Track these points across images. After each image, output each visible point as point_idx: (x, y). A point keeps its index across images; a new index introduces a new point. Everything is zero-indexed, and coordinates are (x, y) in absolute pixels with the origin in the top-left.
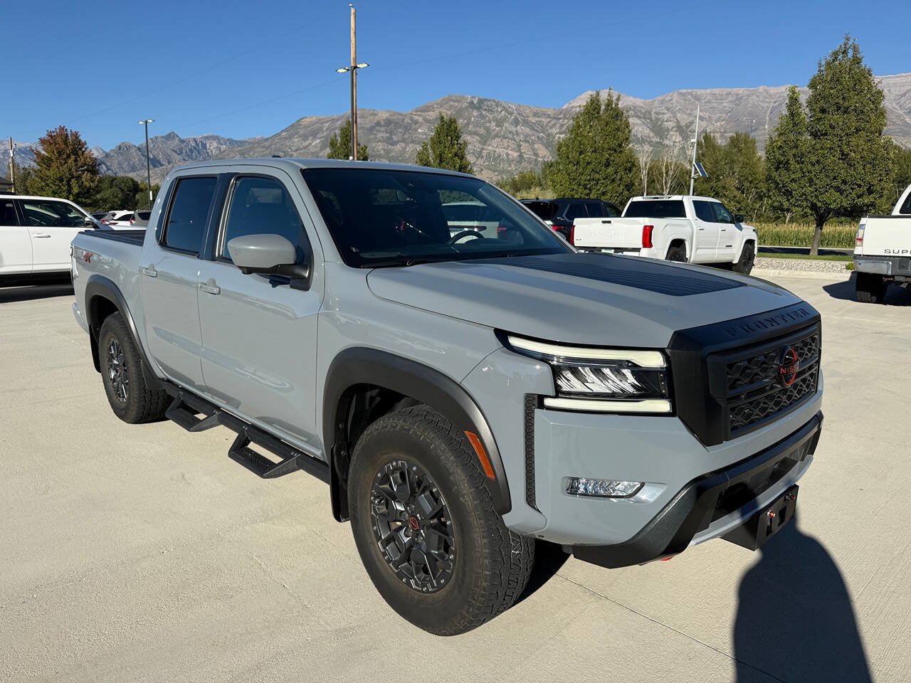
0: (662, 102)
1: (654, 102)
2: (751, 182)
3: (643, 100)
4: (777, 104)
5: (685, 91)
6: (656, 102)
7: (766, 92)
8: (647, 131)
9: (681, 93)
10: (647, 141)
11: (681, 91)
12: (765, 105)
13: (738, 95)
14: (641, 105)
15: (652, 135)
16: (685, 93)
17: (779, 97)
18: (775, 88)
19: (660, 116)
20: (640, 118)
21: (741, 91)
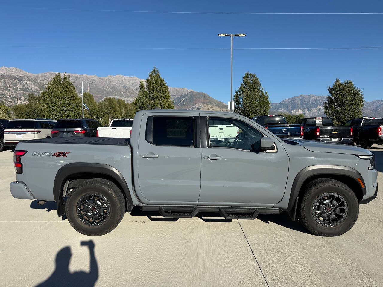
0: (42, 76)
1: (38, 75)
2: (94, 112)
3: (33, 74)
4: (91, 82)
5: (52, 72)
6: (39, 76)
7: (87, 77)
8: (36, 88)
9: (51, 73)
10: (37, 92)
11: (51, 72)
12: (87, 82)
13: (75, 77)
14: (32, 76)
15: (39, 89)
16: (52, 74)
17: (92, 79)
18: (90, 76)
19: (42, 82)
20: (32, 81)
21: (76, 75)
